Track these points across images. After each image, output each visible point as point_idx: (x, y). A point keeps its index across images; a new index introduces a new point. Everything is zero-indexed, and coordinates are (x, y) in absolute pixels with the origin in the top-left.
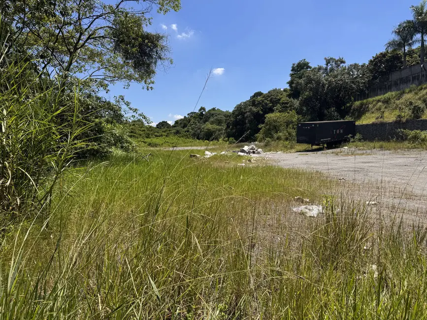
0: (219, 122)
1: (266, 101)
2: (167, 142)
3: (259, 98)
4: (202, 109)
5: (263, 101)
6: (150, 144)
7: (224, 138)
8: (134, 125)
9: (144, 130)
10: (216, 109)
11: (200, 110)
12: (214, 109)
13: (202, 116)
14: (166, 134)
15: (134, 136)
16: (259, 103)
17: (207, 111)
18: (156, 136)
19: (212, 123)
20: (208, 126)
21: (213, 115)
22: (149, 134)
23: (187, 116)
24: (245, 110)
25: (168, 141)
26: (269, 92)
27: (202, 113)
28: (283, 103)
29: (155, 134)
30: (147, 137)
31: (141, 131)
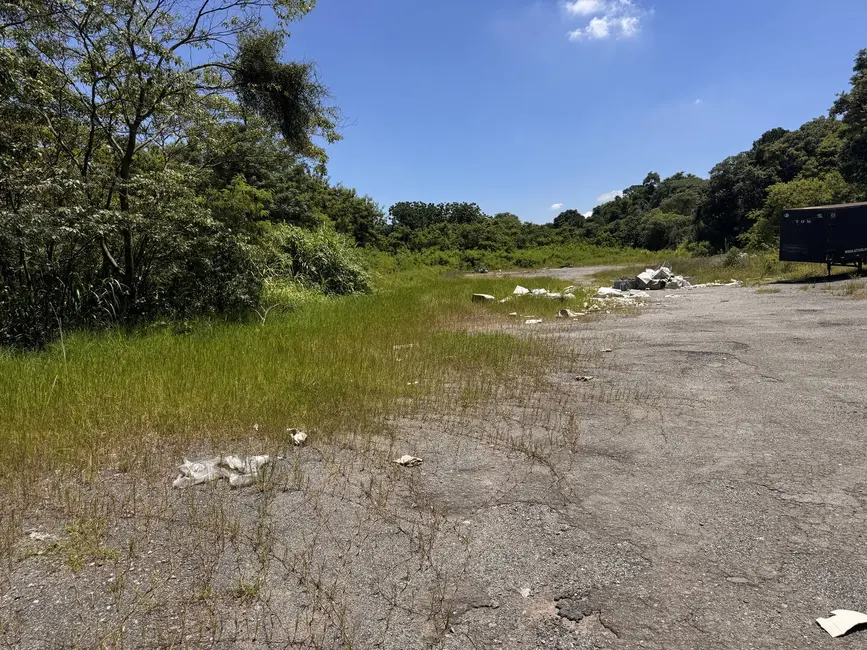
0: (684, 206)
1: (792, 150)
2: (557, 256)
3: (776, 145)
4: (653, 177)
5: (783, 151)
6: (519, 263)
7: (690, 242)
8: (496, 223)
9: (515, 233)
10: (684, 175)
11: (648, 179)
12: (678, 176)
13: (650, 193)
14: (561, 239)
15: (490, 246)
16: (774, 156)
17: (662, 180)
18: (540, 244)
19: (667, 209)
20: (659, 216)
21: (674, 189)
22: (524, 241)
23: (622, 196)
24: (735, 175)
25: (559, 253)
26: (802, 129)
27: (651, 187)
28: (823, 154)
29: (539, 239)
30: (520, 247)
31: (507, 234)
